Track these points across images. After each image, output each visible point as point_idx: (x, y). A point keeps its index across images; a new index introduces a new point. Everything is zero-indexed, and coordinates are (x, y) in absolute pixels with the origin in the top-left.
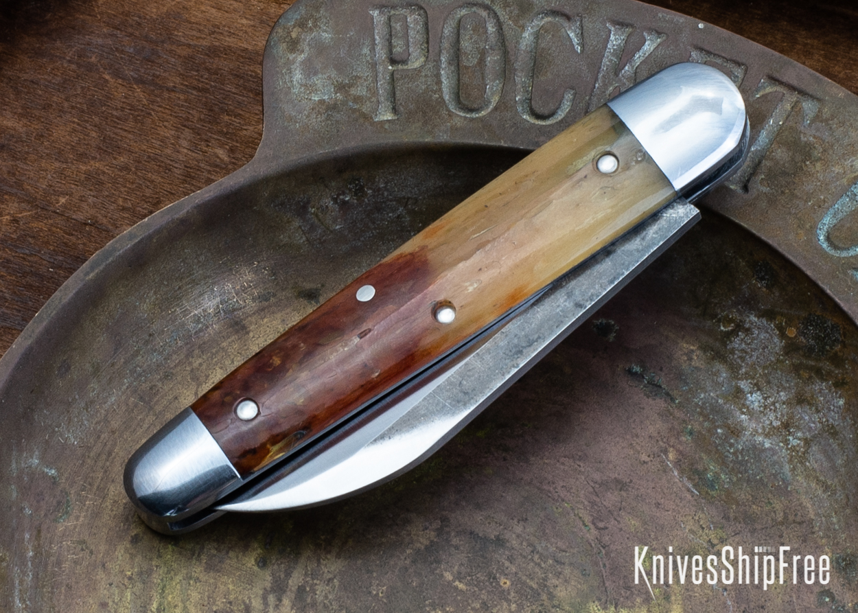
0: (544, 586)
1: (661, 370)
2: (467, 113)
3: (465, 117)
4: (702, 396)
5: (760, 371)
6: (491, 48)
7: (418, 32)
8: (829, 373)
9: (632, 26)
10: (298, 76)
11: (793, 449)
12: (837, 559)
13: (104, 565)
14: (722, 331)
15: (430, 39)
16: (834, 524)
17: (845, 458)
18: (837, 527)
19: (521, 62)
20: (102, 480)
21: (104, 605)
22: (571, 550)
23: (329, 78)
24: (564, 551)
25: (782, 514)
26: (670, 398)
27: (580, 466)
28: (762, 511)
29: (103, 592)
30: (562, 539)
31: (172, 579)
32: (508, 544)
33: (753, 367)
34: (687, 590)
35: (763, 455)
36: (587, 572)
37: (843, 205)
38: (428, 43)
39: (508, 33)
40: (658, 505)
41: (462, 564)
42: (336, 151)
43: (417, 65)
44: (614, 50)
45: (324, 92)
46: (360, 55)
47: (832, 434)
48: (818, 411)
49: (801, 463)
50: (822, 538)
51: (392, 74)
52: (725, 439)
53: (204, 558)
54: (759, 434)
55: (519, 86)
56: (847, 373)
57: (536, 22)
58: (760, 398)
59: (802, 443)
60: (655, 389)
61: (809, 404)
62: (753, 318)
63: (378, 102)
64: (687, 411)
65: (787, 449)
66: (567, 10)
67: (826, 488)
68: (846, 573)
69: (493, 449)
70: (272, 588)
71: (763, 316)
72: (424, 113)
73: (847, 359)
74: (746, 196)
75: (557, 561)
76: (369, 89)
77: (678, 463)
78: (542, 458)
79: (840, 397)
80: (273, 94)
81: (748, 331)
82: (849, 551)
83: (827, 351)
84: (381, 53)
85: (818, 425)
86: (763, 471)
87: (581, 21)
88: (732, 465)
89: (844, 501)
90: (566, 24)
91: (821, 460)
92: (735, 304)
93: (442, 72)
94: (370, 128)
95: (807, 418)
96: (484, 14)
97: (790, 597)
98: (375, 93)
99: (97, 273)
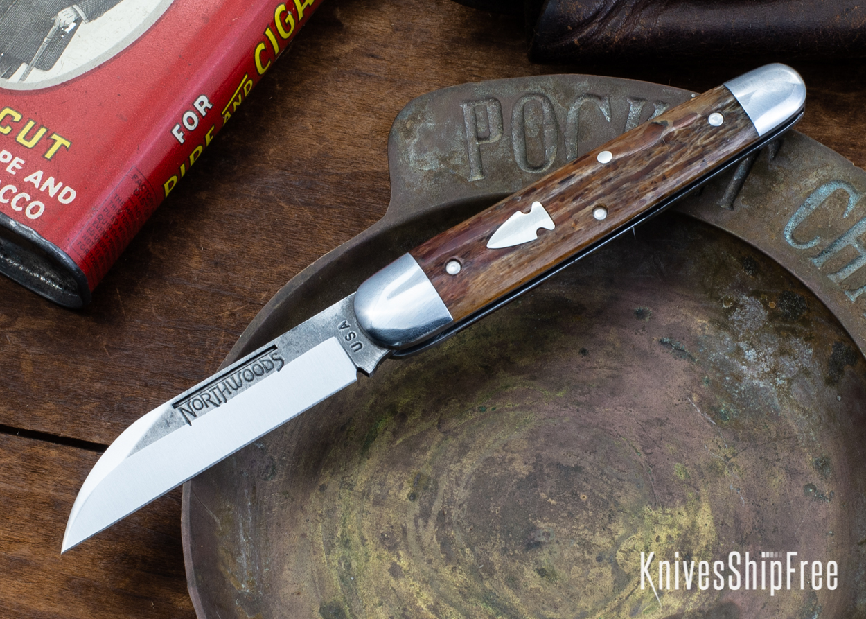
0: (610, 497)
1: (684, 339)
2: (533, 170)
3: (532, 174)
4: (714, 355)
5: (753, 334)
6: (547, 124)
7: (495, 117)
8: (801, 332)
9: (645, 100)
10: (413, 154)
11: (780, 387)
12: (816, 461)
13: (302, 508)
14: (724, 308)
15: (504, 121)
16: (812, 437)
17: (817, 390)
18: (814, 439)
19: (570, 130)
20: (297, 448)
21: (304, 535)
22: (629, 470)
23: (435, 154)
24: (622, 471)
25: (775, 433)
26: (690, 357)
27: (631, 411)
28: (761, 432)
29: (302, 526)
30: (621, 463)
31: (350, 513)
32: (584, 470)
33: (748, 331)
34: (712, 492)
35: (759, 393)
36: (641, 485)
37: (802, 213)
38: (502, 124)
39: (559, 112)
40: (687, 434)
41: (552, 487)
42: (443, 205)
43: (496, 139)
44: (634, 118)
45: (431, 164)
46: (455, 136)
47: (805, 374)
48: (795, 359)
49: (786, 396)
50: (804, 448)
51: (479, 148)
52: (732, 384)
53: (372, 497)
54: (756, 379)
55: (569, 148)
56: (813, 330)
57: (577, 103)
58: (754, 353)
59: (786, 383)
60: (681, 353)
61: (789, 354)
62: (745, 298)
63: (470, 168)
64: (704, 366)
65: (776, 387)
66: (598, 93)
67: (805, 412)
68: (823, 471)
69: (569, 405)
70: (420, 514)
71: (752, 295)
72: (503, 173)
73: (812, 320)
74: (732, 212)
75: (619, 479)
76: (464, 160)
77: (699, 404)
78: (604, 408)
79: (809, 348)
80: (396, 169)
81: (742, 307)
82: (824, 455)
83: (798, 316)
84: (470, 134)
85: (796, 368)
86: (759, 404)
87: (609, 99)
88: (737, 402)
89: (818, 420)
90: (599, 102)
91: (800, 393)
92: (732, 288)
93: (514, 143)
94: (465, 186)
95: (788, 364)
96: (541, 100)
97: (785, 490)
98: (467, 161)
99: (281, 304)
